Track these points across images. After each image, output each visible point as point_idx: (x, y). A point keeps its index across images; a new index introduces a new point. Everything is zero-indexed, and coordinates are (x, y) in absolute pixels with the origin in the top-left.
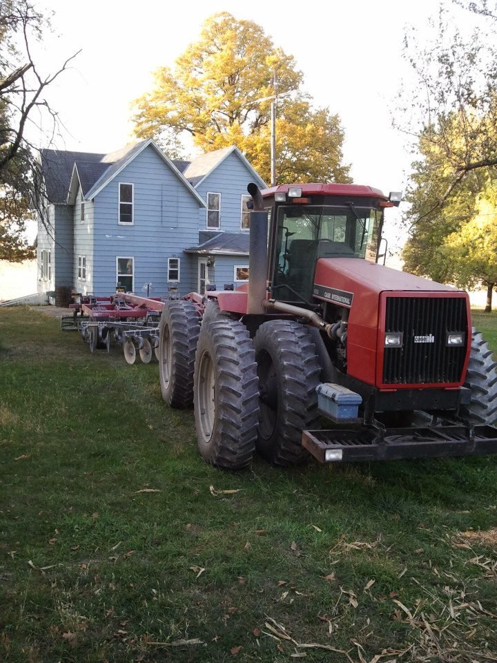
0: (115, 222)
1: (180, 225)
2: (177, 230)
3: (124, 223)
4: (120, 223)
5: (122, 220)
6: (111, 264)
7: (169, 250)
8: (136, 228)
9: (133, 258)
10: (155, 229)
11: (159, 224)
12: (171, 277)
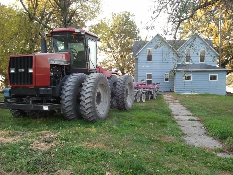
0: (145, 62)
1: (169, 62)
2: (168, 63)
3: (149, 62)
4: (147, 62)
5: (148, 61)
6: (144, 76)
7: (165, 71)
8: (153, 63)
9: (152, 74)
10: (160, 63)
11: (162, 62)
12: (166, 80)
